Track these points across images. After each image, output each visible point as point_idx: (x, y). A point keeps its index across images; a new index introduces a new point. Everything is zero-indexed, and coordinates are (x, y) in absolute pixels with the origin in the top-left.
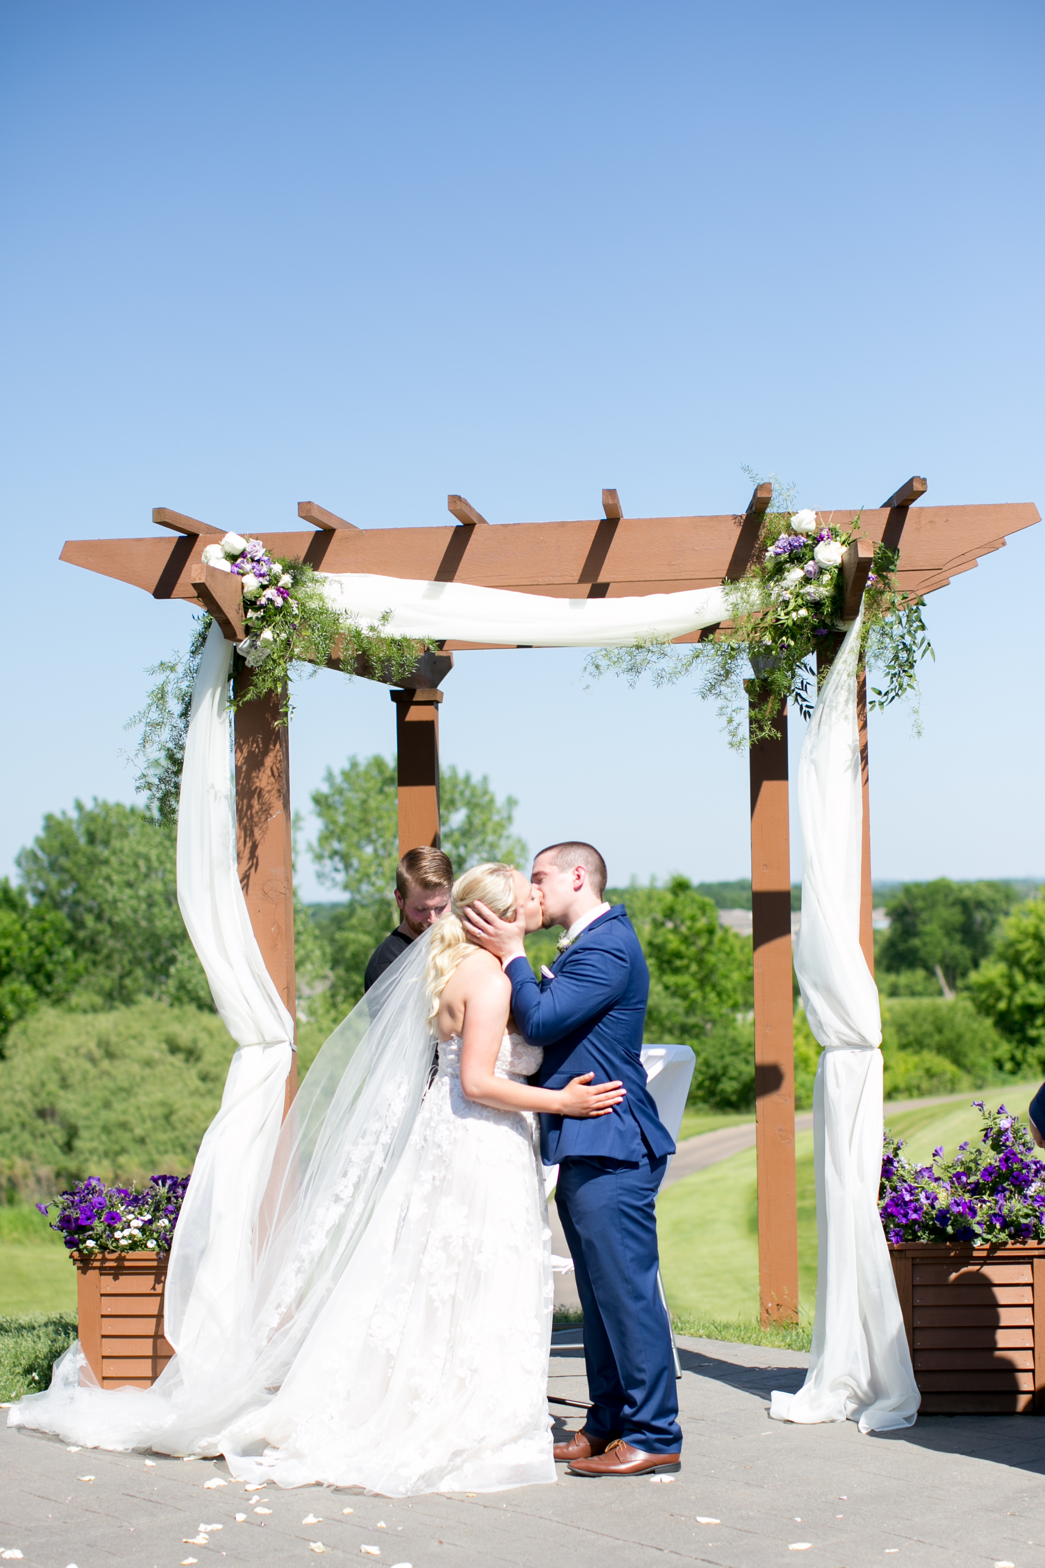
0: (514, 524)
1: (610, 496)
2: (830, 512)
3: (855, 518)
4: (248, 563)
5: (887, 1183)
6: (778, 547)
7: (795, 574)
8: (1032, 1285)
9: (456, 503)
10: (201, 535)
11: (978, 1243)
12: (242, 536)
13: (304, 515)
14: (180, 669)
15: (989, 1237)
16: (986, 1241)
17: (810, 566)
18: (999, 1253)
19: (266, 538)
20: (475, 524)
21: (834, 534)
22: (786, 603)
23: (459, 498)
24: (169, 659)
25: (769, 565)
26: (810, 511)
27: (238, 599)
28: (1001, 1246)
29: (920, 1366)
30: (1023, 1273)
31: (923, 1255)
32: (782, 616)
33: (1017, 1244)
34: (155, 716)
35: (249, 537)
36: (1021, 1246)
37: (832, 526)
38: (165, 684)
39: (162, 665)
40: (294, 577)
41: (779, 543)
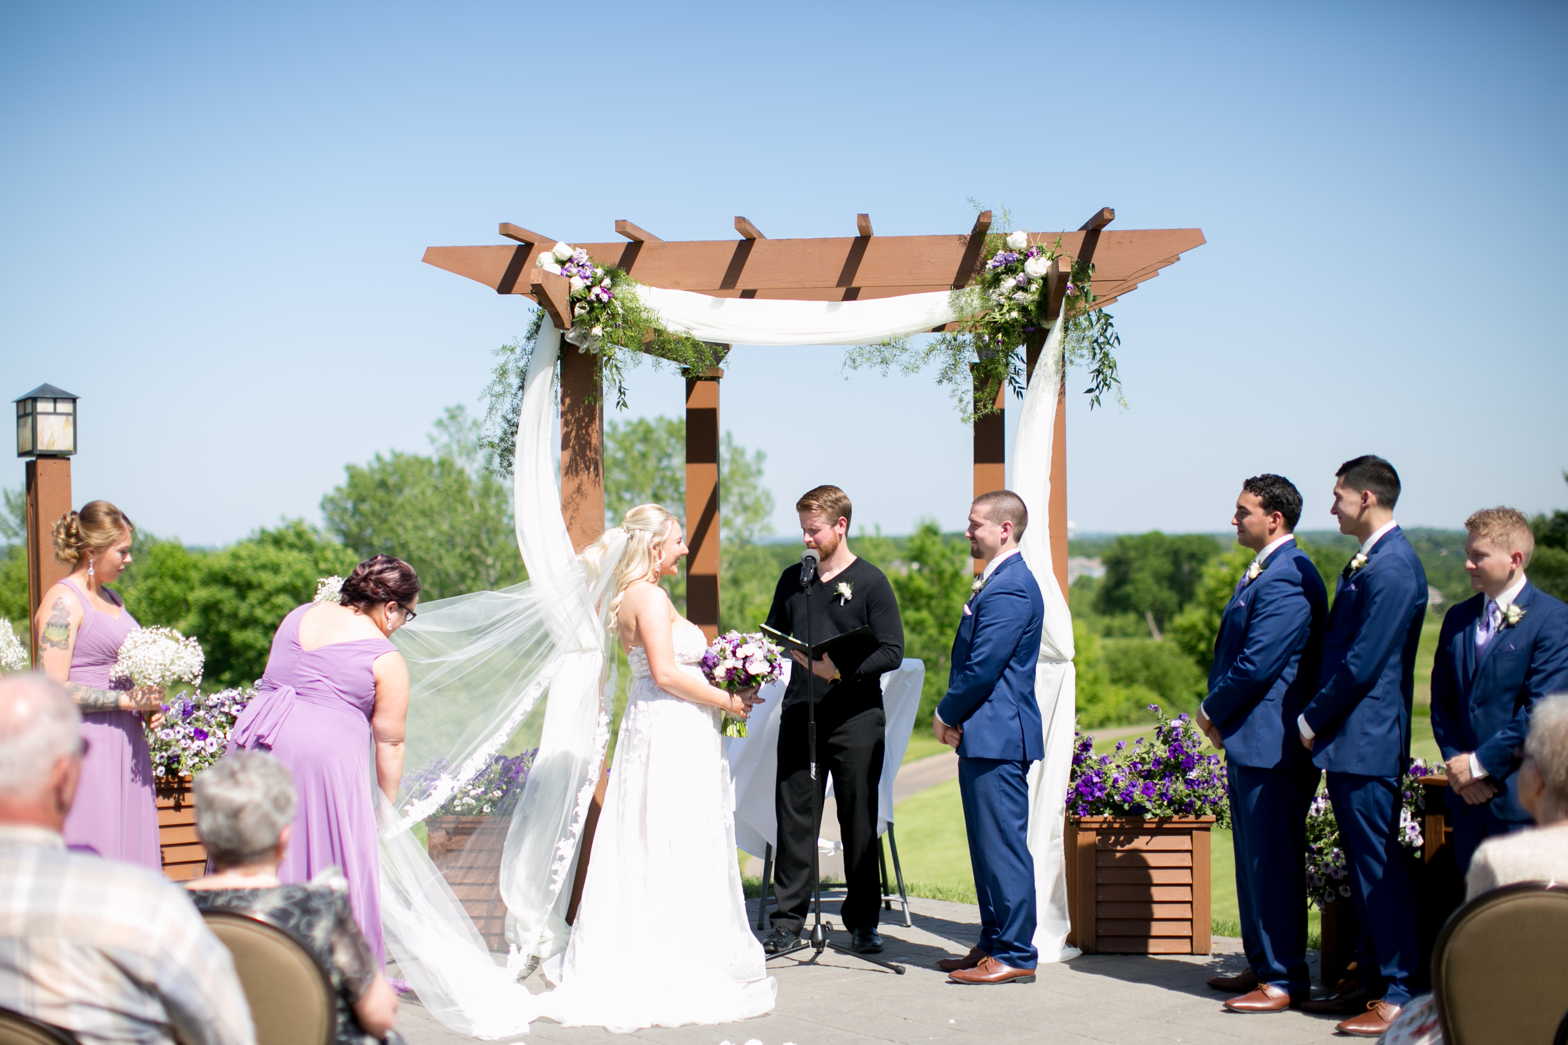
0: (787, 240)
1: (864, 221)
2: (1038, 233)
3: (1058, 238)
4: (575, 267)
5: (1077, 768)
6: (995, 261)
7: (1009, 283)
8: (1191, 851)
9: (741, 222)
10: (536, 244)
11: (1149, 816)
12: (569, 245)
13: (620, 230)
14: (518, 351)
15: (1158, 811)
16: (1155, 815)
17: (1021, 276)
18: (1166, 826)
19: (589, 248)
20: (755, 239)
21: (1041, 251)
22: (1000, 306)
23: (744, 219)
24: (510, 343)
25: (988, 276)
26: (1022, 233)
27: (568, 298)
28: (1168, 819)
29: (1101, 915)
30: (1183, 842)
31: (1105, 826)
32: (998, 316)
33: (1180, 818)
34: (498, 388)
35: (575, 246)
36: (1183, 820)
37: (1040, 244)
38: (506, 363)
39: (504, 348)
40: (612, 280)
41: (997, 258)
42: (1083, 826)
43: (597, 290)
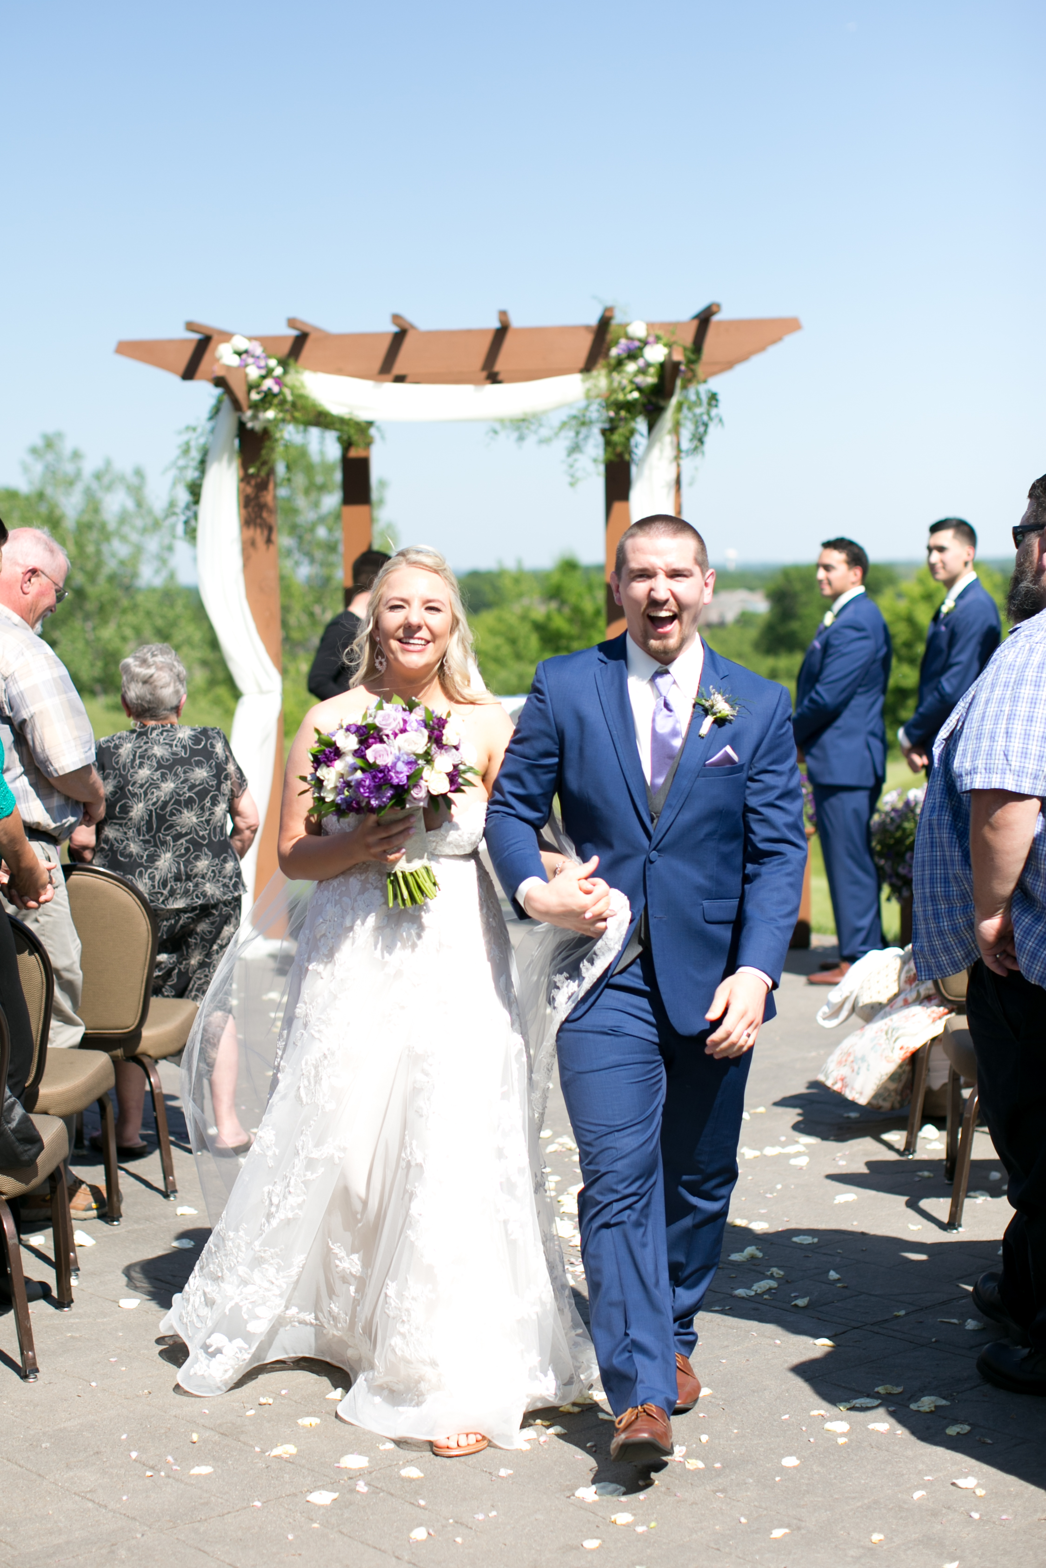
0: (438, 331)
1: (503, 314)
2: (656, 322)
3: (672, 327)
4: (251, 358)
6: (619, 349)
7: (631, 367)
9: (396, 318)
10: (214, 336)
12: (246, 338)
13: (289, 325)
14: (199, 430)
17: (641, 362)
19: (263, 340)
20: (408, 330)
21: (658, 339)
22: (623, 389)
23: (399, 315)
24: (193, 423)
25: (613, 362)
26: (642, 322)
27: (245, 385)
32: (621, 396)
35: (250, 339)
37: (656, 333)
38: (189, 440)
39: (188, 428)
40: (283, 369)
41: (620, 346)
43: (270, 378)
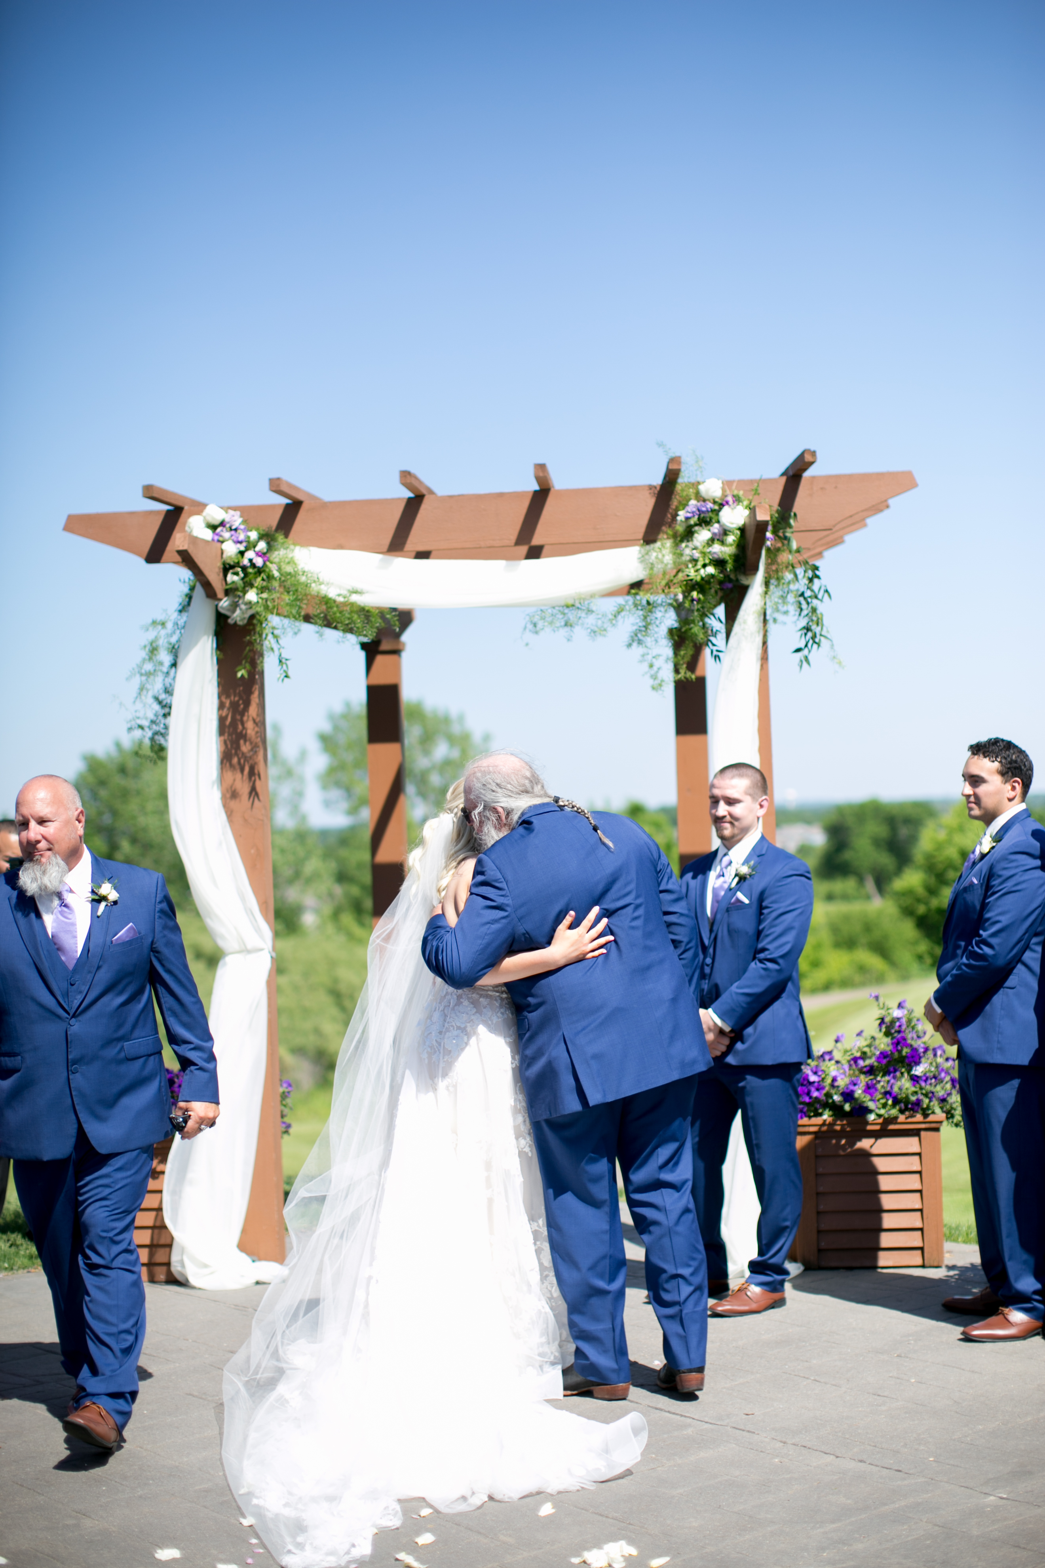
0: (459, 496)
1: (541, 470)
2: (734, 481)
3: (755, 487)
4: (227, 531)
6: (688, 512)
7: (703, 535)
8: (919, 1154)
9: (406, 477)
10: (186, 508)
11: (872, 1117)
12: (222, 508)
13: (274, 489)
14: (170, 625)
15: (882, 1112)
16: (879, 1116)
17: (716, 528)
18: (892, 1126)
19: (244, 511)
20: (424, 496)
21: (737, 500)
22: (695, 561)
23: (410, 472)
24: (160, 617)
25: (680, 528)
26: (716, 480)
27: (219, 564)
28: (893, 1120)
29: (823, 1227)
30: (910, 1144)
31: (825, 1128)
32: (692, 573)
33: (907, 1118)
34: (149, 667)
35: (226, 509)
36: (910, 1120)
37: (735, 492)
38: (156, 639)
39: (154, 623)
40: (268, 544)
41: (689, 509)
42: (801, 1129)
43: (250, 554)
